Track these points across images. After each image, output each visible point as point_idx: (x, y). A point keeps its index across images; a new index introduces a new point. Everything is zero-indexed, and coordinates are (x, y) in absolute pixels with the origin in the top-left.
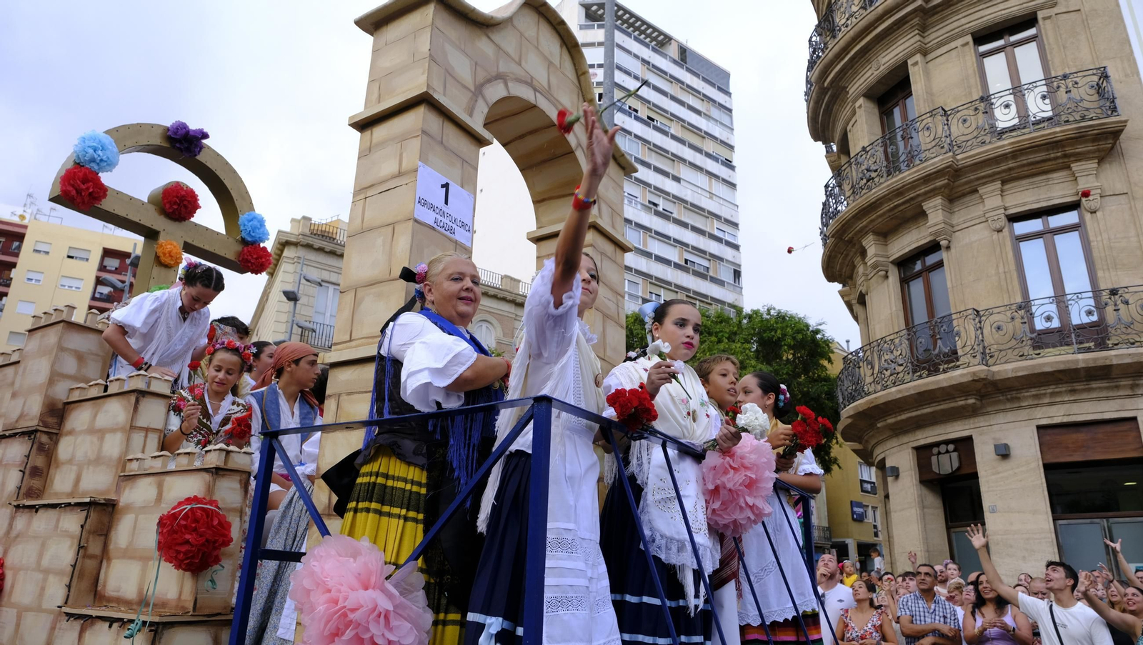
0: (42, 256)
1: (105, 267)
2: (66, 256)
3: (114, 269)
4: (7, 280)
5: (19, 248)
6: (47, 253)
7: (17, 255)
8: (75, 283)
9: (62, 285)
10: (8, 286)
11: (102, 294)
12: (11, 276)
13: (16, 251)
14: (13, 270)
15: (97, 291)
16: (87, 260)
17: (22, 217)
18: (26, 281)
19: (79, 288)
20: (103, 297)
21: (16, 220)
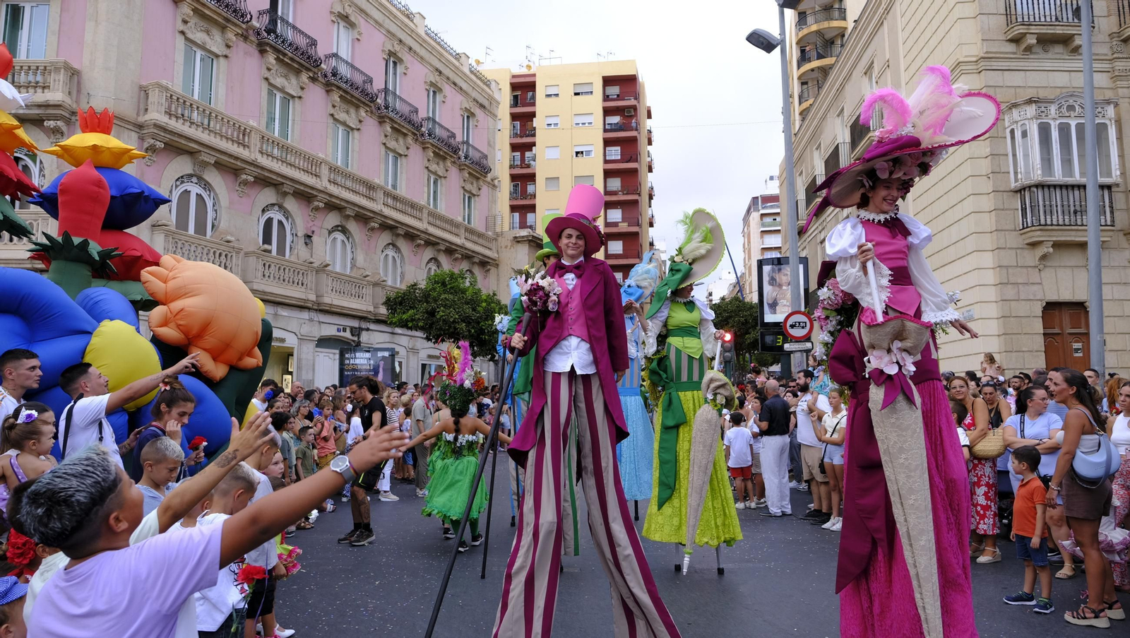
0: (553, 99)
1: (608, 96)
2: (573, 94)
3: (616, 96)
4: (532, 131)
5: (534, 97)
6: (557, 95)
7: (533, 104)
8: (586, 119)
9: (576, 124)
10: (534, 135)
11: (611, 124)
12: (534, 126)
13: (532, 101)
14: (534, 119)
15: (607, 123)
16: (592, 92)
17: (529, 67)
18: (546, 127)
19: (591, 123)
20: (613, 127)
21: (524, 71)
